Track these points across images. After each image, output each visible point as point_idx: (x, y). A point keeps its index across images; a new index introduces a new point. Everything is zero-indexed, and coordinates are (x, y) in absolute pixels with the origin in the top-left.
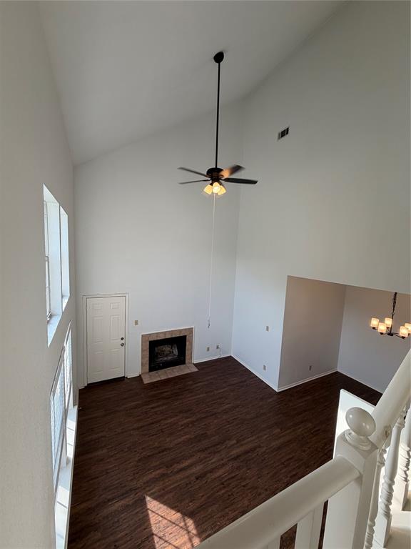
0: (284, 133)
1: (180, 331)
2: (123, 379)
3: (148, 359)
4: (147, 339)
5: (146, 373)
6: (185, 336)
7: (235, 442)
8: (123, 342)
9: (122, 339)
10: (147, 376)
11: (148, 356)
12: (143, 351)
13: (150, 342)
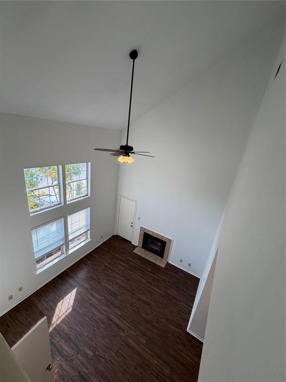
1: (163, 237)
3: (142, 240)
4: (143, 230)
5: (140, 247)
8: (132, 225)
9: (132, 223)
13: (145, 233)
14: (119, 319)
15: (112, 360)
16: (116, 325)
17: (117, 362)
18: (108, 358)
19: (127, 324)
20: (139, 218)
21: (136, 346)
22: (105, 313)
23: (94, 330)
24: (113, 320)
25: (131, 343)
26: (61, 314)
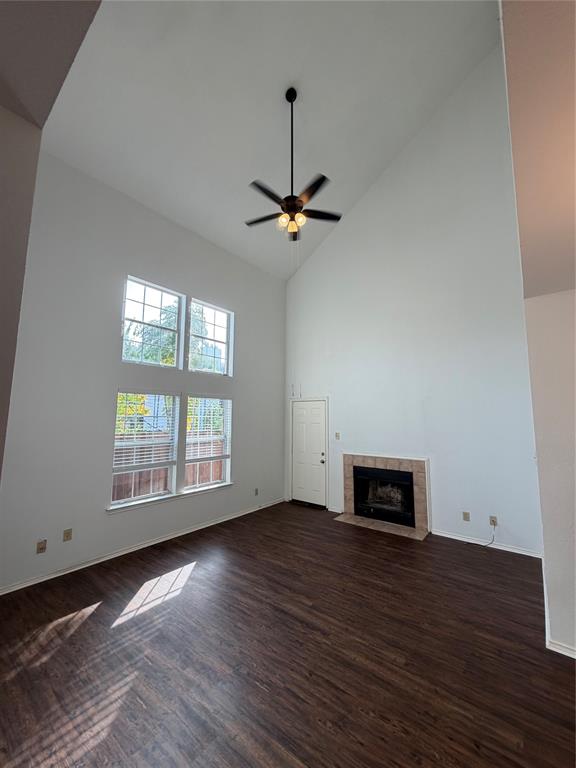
1: (400, 461)
2: (323, 508)
3: (352, 492)
4: (350, 462)
5: (351, 514)
7: (311, 604)
8: (323, 458)
9: (323, 454)
11: (352, 487)
12: (345, 478)
13: (355, 467)
14: (310, 612)
15: (295, 690)
16: (302, 622)
17: (312, 695)
18: (282, 685)
19: (336, 622)
20: (337, 435)
21: (372, 666)
22: (268, 601)
23: (236, 626)
24: (291, 612)
25: (354, 659)
26: (152, 597)
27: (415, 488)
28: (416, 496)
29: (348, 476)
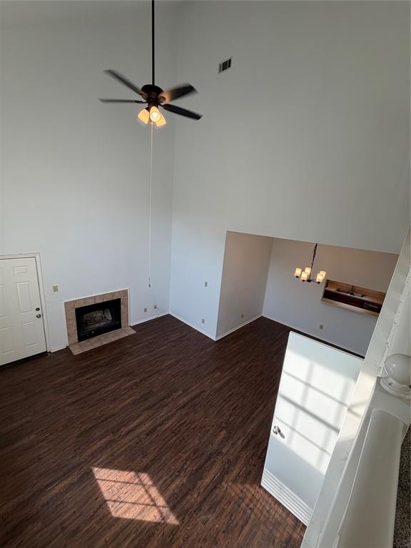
0: (226, 65)
1: (113, 294)
2: (44, 354)
5: (75, 344)
6: (120, 299)
7: (181, 392)
8: (39, 312)
9: (38, 309)
10: (77, 346)
12: (68, 320)
14: (188, 394)
15: (233, 407)
16: (194, 398)
17: (235, 402)
18: (230, 411)
19: (197, 386)
21: (222, 382)
22: (174, 411)
23: (194, 429)
25: (219, 386)
27: (122, 306)
28: (122, 311)
29: (70, 318)
